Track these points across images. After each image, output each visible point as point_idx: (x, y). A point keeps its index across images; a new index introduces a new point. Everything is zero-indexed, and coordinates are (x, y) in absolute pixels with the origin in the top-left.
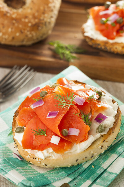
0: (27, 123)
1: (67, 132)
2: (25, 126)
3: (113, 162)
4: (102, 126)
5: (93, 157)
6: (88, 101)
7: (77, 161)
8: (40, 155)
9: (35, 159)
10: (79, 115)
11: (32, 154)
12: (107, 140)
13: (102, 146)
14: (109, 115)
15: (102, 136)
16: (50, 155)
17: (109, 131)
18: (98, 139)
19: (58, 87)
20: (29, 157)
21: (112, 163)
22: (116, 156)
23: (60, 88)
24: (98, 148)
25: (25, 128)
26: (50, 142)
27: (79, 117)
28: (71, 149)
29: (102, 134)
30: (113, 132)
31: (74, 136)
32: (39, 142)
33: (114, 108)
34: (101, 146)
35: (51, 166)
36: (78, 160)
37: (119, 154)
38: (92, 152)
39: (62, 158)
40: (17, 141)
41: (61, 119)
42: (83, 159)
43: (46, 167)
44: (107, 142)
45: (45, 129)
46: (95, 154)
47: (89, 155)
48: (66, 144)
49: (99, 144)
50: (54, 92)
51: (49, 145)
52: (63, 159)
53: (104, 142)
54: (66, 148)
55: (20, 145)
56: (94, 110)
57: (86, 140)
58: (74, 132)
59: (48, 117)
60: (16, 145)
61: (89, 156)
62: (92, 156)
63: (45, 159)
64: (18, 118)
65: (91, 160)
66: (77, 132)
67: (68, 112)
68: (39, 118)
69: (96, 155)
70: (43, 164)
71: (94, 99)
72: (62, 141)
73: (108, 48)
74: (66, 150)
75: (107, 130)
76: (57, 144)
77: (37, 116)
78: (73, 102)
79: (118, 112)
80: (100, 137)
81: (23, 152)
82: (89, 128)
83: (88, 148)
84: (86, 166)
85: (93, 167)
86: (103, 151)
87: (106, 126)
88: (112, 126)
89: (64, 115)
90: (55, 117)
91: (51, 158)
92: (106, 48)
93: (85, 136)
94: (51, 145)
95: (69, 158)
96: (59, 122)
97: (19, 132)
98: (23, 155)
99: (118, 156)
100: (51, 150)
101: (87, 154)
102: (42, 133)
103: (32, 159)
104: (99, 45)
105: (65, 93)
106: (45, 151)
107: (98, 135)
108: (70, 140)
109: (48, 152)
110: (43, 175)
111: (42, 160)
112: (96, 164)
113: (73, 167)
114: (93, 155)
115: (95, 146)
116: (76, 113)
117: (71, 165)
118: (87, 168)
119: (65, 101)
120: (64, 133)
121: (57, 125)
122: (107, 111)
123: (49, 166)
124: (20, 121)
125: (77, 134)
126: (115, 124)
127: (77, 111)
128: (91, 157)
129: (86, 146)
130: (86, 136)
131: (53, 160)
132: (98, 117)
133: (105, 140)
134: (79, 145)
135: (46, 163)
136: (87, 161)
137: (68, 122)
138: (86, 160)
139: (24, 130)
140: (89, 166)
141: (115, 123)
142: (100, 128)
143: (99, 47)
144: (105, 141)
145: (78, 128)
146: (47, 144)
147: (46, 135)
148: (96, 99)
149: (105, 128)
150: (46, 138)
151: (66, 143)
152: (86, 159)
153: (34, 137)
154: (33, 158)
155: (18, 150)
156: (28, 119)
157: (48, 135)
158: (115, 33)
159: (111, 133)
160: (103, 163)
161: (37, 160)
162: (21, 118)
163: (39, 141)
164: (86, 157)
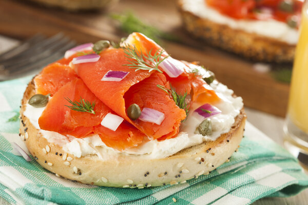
0: (57, 89)
1: (139, 112)
2: (51, 96)
3: (216, 200)
4: (209, 122)
5: (179, 176)
6: (188, 75)
7: (145, 175)
8: (75, 146)
9: (61, 155)
10: (169, 91)
11: (56, 144)
12: (213, 151)
13: (203, 160)
14: (224, 112)
15: (204, 142)
16: (94, 152)
17: (219, 138)
18: (195, 146)
19: (134, 37)
20: (48, 151)
21: (214, 201)
22: (225, 191)
23: (138, 39)
24: (193, 159)
25: (50, 98)
26: (100, 124)
27: (167, 94)
28: (140, 146)
29: (206, 138)
30: (228, 141)
31: (151, 123)
32: (76, 123)
33: (235, 105)
34: (200, 159)
35: (90, 175)
36: (148, 173)
37: (230, 189)
38: (180, 165)
39: (118, 162)
40: (29, 120)
41: (132, 85)
42: (159, 176)
43: (77, 177)
44: (213, 154)
45: (95, 102)
46: (185, 171)
47: (173, 170)
48: (131, 134)
49: (199, 153)
50: (124, 48)
51: (96, 128)
52: (120, 165)
53: (207, 151)
54: (131, 140)
55: (34, 128)
56: (198, 92)
57: (173, 137)
58: (154, 117)
59: (105, 79)
60: (25, 128)
61: (172, 173)
62: (178, 173)
63: (82, 157)
64: (41, 78)
65: (174, 186)
66: (159, 116)
67: (146, 80)
68: (85, 84)
69: (188, 174)
70: (75, 169)
71: (200, 76)
72: (125, 126)
73: (225, 38)
74: (129, 144)
75: (218, 135)
76: (115, 130)
77: (82, 80)
78: (159, 67)
79: (241, 113)
80: (201, 144)
81: (38, 140)
82: (184, 115)
83: (174, 155)
84: (159, 196)
85: (174, 200)
86: (203, 170)
87: (217, 126)
88: (227, 131)
89: (138, 82)
90: (119, 80)
91: (94, 158)
92: (220, 39)
93: (174, 128)
94: (102, 129)
95: (133, 164)
96: (128, 88)
97: (37, 104)
98: (35, 146)
99: (229, 193)
100: (97, 141)
101: (171, 167)
102: (85, 108)
103: (53, 155)
105: (145, 51)
106: (85, 141)
107: (199, 138)
108: (142, 130)
109: (90, 144)
110: (70, 189)
111: (75, 160)
112: (180, 197)
113: (134, 189)
114: (181, 172)
115: (188, 155)
116: (162, 86)
117: (131, 182)
118: (161, 201)
119: (143, 61)
120: (133, 112)
121: (123, 92)
122: (221, 105)
123: (84, 177)
124: (43, 82)
125: (158, 121)
126: (234, 129)
127: (164, 84)
128: (176, 177)
129: (172, 148)
130: (177, 128)
131: (98, 162)
132: (203, 108)
133: (210, 149)
134: (158, 144)
135: (80, 168)
136: (164, 184)
137: (144, 99)
138: (164, 181)
139: (47, 102)
140: (165, 199)
141: (233, 127)
142: (205, 124)
144: (209, 152)
145: (162, 111)
146: (94, 127)
147: (93, 112)
148: (204, 77)
149: (214, 130)
150: (92, 117)
151: (133, 133)
152: (165, 179)
153: (68, 114)
154: (57, 154)
155: (27, 137)
156: (62, 82)
157: (97, 114)
159: (225, 141)
160: (196, 197)
161: (64, 157)
162: (46, 78)
164: (166, 173)
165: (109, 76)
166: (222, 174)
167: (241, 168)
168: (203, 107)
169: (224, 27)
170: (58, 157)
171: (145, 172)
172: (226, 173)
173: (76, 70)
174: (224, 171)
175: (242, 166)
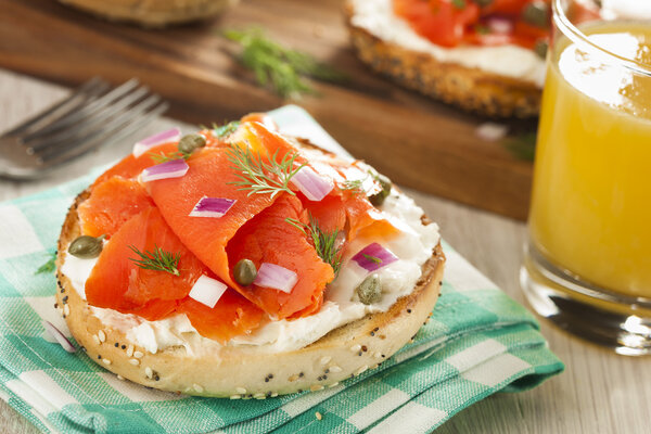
0: (117, 227)
1: (254, 272)
2: (107, 238)
3: (390, 414)
4: (375, 282)
5: (325, 377)
6: (341, 194)
7: (267, 380)
8: (145, 334)
9: (124, 347)
10: (305, 229)
11: (115, 328)
12: (382, 331)
13: (364, 349)
14: (406, 255)
15: (368, 315)
16: (179, 343)
17: (394, 305)
18: (353, 323)
19: (248, 128)
20: (103, 340)
21: (387, 416)
22: (405, 397)
23: (255, 132)
24: (348, 349)
25: (106, 243)
26: (188, 296)
27: (302, 235)
28: (255, 332)
29: (371, 308)
30: (409, 311)
31: (275, 290)
32: (147, 293)
33: (424, 240)
34: (360, 347)
35: (174, 381)
36: (271, 377)
37: (414, 393)
38: (325, 361)
39: (219, 360)
40: (70, 282)
41: (240, 225)
42: (291, 380)
43: (152, 384)
44: (383, 337)
45: (179, 253)
46: (335, 369)
47: (314, 369)
48: (241, 312)
49: (357, 338)
50: (229, 145)
51: (183, 303)
52: (223, 364)
53: (372, 333)
54: (239, 325)
55: (78, 297)
56: (357, 225)
57: (312, 314)
58: (279, 278)
59: (195, 213)
60: (63, 296)
61: (313, 374)
62: (322, 374)
63: (158, 351)
64: (89, 206)
65: (318, 392)
66: (287, 278)
67: (267, 210)
68: (163, 218)
69: (339, 373)
70: (148, 372)
71: (364, 193)
72: (229, 298)
74: (237, 331)
75: (391, 300)
76: (212, 305)
77: (158, 209)
78: (290, 185)
79: (435, 254)
80: (363, 318)
81: (85, 320)
82: (330, 274)
83: (315, 343)
84: (293, 409)
85: (318, 416)
86: (364, 365)
87: (391, 285)
88: (408, 292)
89: (253, 216)
90: (220, 215)
91: (179, 354)
93: (313, 298)
94: (190, 304)
95: (244, 363)
96: (232, 232)
97: (83, 253)
98: (81, 332)
99: (412, 399)
100: (184, 323)
101: (310, 366)
102: (163, 264)
103: (110, 347)
104: (396, 62)
105: (266, 153)
106: (163, 325)
107: (358, 309)
108: (259, 303)
109: (172, 329)
110: (140, 407)
111: (147, 357)
112: (329, 410)
113: (249, 401)
114: (327, 371)
115: (338, 342)
116: (294, 219)
117: (244, 391)
118: (297, 417)
119: (261, 174)
120: (242, 274)
121: (225, 240)
122: (400, 242)
123: (165, 382)
124: (93, 214)
125: (286, 287)
126: (420, 288)
127: (299, 215)
128: (320, 379)
129: (310, 334)
130: (317, 299)
131: (186, 359)
132: (367, 253)
133: (377, 329)
134: (287, 326)
135: (157, 370)
136: (301, 391)
137: (263, 245)
138: (299, 386)
139: (100, 249)
140: (303, 414)
141: (419, 284)
142: (368, 284)
143: (396, 71)
144: (376, 334)
145: (292, 267)
146: (177, 301)
147: (176, 272)
148: (369, 195)
149: (384, 292)
150: (175, 281)
151: (244, 310)
152: (301, 383)
153: (134, 273)
154: (117, 345)
155: (67, 313)
156: (124, 214)
157: (184, 275)
158: (459, 31)
159: (404, 311)
160: (356, 410)
161: (129, 351)
162: (97, 207)
163: (149, 290)
164: (301, 375)
165: (202, 208)
166: (402, 363)
167: (437, 349)
168: (367, 251)
169: (424, 58)
170: (119, 350)
171: (265, 374)
172: (411, 359)
173: (149, 190)
174: (407, 356)
175: (439, 345)
